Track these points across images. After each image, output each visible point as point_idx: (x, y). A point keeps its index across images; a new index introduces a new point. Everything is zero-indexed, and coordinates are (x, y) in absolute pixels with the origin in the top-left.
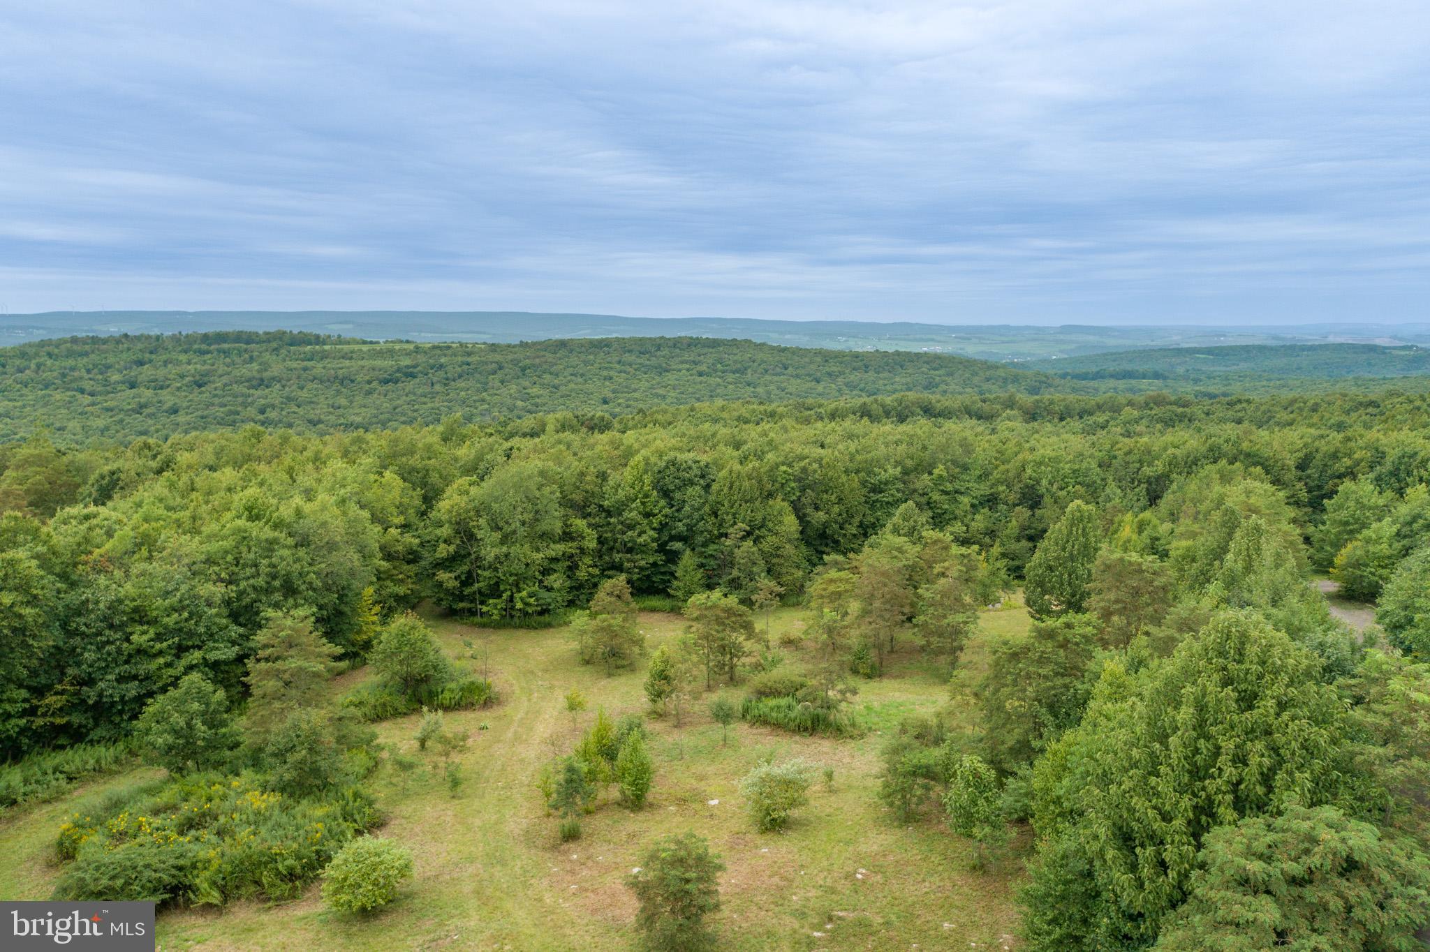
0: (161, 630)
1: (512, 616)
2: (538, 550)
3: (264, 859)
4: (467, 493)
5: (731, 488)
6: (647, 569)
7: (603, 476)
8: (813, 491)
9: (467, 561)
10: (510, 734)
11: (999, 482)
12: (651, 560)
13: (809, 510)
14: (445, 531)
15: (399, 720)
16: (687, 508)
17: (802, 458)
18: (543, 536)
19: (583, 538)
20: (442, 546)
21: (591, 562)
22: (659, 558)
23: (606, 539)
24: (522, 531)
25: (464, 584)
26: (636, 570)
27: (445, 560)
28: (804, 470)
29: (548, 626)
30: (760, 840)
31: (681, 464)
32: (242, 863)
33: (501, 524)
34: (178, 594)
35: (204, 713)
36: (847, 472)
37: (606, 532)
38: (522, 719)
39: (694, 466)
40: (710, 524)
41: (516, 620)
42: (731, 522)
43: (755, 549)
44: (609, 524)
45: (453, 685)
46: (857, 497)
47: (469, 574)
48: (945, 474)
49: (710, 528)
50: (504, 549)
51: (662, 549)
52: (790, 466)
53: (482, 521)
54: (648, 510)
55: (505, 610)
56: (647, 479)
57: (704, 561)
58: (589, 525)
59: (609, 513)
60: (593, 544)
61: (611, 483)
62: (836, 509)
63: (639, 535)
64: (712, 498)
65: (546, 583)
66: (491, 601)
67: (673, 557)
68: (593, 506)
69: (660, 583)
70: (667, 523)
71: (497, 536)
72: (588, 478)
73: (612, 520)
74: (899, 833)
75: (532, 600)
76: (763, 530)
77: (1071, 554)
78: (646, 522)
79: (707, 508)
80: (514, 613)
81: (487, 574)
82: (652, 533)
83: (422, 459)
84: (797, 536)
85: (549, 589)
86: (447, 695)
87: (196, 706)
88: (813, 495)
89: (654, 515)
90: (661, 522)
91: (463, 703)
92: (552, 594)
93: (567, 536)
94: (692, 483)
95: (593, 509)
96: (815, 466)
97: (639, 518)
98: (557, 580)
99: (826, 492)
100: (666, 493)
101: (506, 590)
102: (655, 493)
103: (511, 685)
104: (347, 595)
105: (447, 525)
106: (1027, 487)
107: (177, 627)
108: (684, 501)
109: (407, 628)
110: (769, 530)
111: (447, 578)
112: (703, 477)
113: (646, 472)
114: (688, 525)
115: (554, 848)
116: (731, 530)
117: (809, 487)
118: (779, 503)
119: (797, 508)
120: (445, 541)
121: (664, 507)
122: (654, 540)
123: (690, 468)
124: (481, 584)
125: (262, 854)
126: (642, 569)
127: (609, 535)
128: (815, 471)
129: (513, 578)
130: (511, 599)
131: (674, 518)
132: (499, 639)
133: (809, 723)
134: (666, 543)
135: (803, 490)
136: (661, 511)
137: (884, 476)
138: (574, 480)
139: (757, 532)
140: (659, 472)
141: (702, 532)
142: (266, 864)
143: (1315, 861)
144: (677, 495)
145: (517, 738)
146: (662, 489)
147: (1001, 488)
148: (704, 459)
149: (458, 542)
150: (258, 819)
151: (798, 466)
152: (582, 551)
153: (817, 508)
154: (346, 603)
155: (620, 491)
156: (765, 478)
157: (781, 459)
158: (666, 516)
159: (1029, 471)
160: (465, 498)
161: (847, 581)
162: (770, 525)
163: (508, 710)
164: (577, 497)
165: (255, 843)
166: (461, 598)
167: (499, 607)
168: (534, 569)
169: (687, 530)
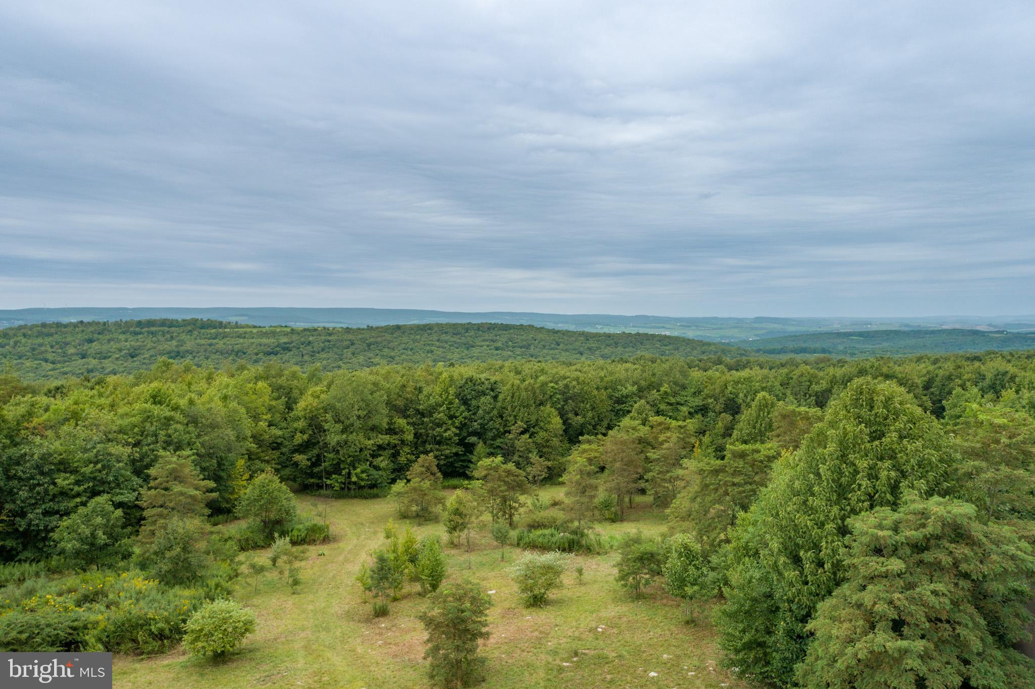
0: (80, 478)
1: (349, 489)
2: (369, 439)
3: (141, 622)
4: (318, 397)
5: (512, 397)
6: (451, 457)
7: (420, 390)
8: (573, 401)
9: (317, 447)
10: (341, 558)
11: (708, 396)
12: (454, 451)
13: (570, 415)
14: (301, 424)
15: (258, 551)
16: (480, 411)
17: (565, 378)
18: (373, 428)
19: (403, 432)
20: (299, 434)
21: (409, 451)
22: (460, 450)
23: (421, 434)
24: (358, 424)
25: (314, 465)
26: (443, 457)
27: (300, 445)
28: (566, 386)
29: (376, 496)
30: (524, 612)
31: (477, 380)
32: (123, 625)
33: (342, 418)
34: (95, 451)
35: (106, 526)
36: (597, 388)
37: (421, 429)
38: (351, 549)
39: (486, 382)
40: (497, 424)
41: (352, 492)
42: (513, 422)
43: (530, 440)
44: (423, 423)
45: (301, 526)
46: (605, 407)
47: (318, 456)
48: (669, 390)
49: (498, 426)
50: (344, 436)
51: (462, 442)
52: (556, 383)
53: (328, 416)
54: (452, 413)
55: (344, 484)
56: (452, 391)
57: (493, 451)
58: (408, 423)
59: (423, 415)
60: (409, 437)
61: (425, 393)
62: (590, 414)
63: (445, 431)
64: (499, 404)
65: (375, 463)
66: (334, 476)
67: (470, 448)
68: (411, 409)
69: (461, 468)
70: (465, 424)
71: (339, 427)
72: (408, 389)
73: (425, 419)
74: (631, 605)
75: (364, 476)
76: (537, 428)
77: (760, 431)
78: (450, 422)
79: (495, 412)
80: (351, 486)
81: (331, 456)
82: (454, 429)
83: (288, 380)
84: (561, 432)
85: (377, 468)
86: (295, 533)
87: (99, 520)
88: (573, 404)
89: (456, 417)
90: (461, 422)
91: (307, 540)
92: (380, 473)
93: (391, 431)
94: (484, 394)
95: (411, 412)
96: (574, 383)
97: (445, 418)
98: (383, 462)
99: (583, 402)
100: (465, 402)
101: (344, 469)
102: (457, 401)
103: (345, 531)
104: (224, 465)
105: (302, 420)
106: (729, 399)
107: (92, 476)
108: (478, 407)
109: (267, 481)
110: (541, 428)
111: (301, 459)
112: (492, 390)
113: (451, 386)
114: (481, 424)
115: (368, 620)
116: (513, 427)
117: (571, 398)
118: (548, 409)
119: (562, 414)
120: (301, 432)
121: (463, 412)
122: (456, 435)
123: (483, 383)
124: (327, 464)
125: (139, 618)
126: (447, 457)
127: (423, 431)
128: (574, 387)
129: (350, 459)
130: (349, 474)
131: (471, 420)
132: (339, 504)
133: (566, 545)
134: (465, 438)
135: (566, 401)
136: (461, 414)
137: (625, 392)
138: (397, 390)
139: (532, 429)
140: (461, 387)
141: (492, 429)
142: (142, 626)
143: (929, 529)
144: (474, 402)
145: (346, 560)
146: (462, 399)
147: (710, 401)
148: (493, 379)
149: (310, 432)
150: (139, 596)
151: (561, 384)
152: (403, 441)
153: (577, 414)
154: (223, 470)
155: (431, 398)
156: (538, 391)
157: (550, 379)
158: (465, 418)
159: (730, 388)
160: (316, 400)
161: (596, 451)
162: (542, 424)
163: (341, 545)
164: (400, 403)
165: (135, 611)
166: (312, 475)
167: (339, 481)
168: (367, 453)
169: (481, 428)
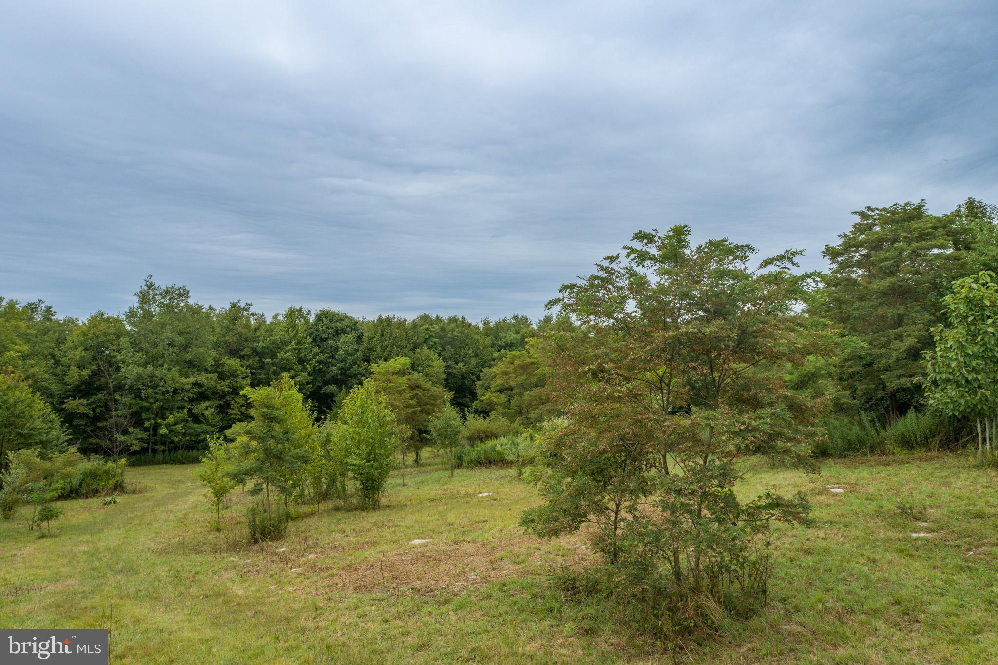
9: (104, 392)
13: (450, 363)
14: (79, 354)
16: (341, 352)
17: (440, 320)
18: (193, 363)
20: (74, 369)
24: (170, 354)
27: (77, 386)
28: (443, 329)
31: (334, 316)
41: (160, 457)
44: (263, 366)
47: (106, 404)
51: (315, 394)
54: (302, 355)
55: (147, 441)
58: (242, 366)
59: (263, 355)
60: (245, 382)
62: (473, 361)
64: (364, 345)
65: (195, 411)
67: (327, 401)
68: (247, 348)
70: (320, 370)
75: (179, 428)
78: (300, 366)
79: (360, 354)
82: (305, 375)
84: (444, 379)
85: (196, 419)
89: (308, 361)
90: (315, 367)
91: (82, 491)
92: (203, 426)
94: (344, 332)
95: (246, 352)
96: (452, 325)
97: (294, 359)
98: (209, 409)
99: (464, 347)
100: (319, 342)
101: (148, 419)
102: (309, 340)
103: (153, 487)
105: (81, 349)
111: (76, 405)
112: (354, 329)
114: (341, 369)
117: (450, 343)
118: (426, 351)
120: (79, 367)
121: (317, 354)
122: (308, 383)
123: (342, 320)
124: (120, 413)
128: (453, 330)
129: (157, 404)
130: (156, 426)
131: (328, 365)
134: (320, 388)
135: (443, 346)
138: (226, 322)
140: (313, 323)
141: (356, 375)
144: (331, 343)
146: (316, 338)
149: (93, 367)
151: (437, 326)
153: (457, 362)
155: (274, 334)
156: (411, 333)
164: (230, 338)
168: (183, 395)
169: (341, 374)
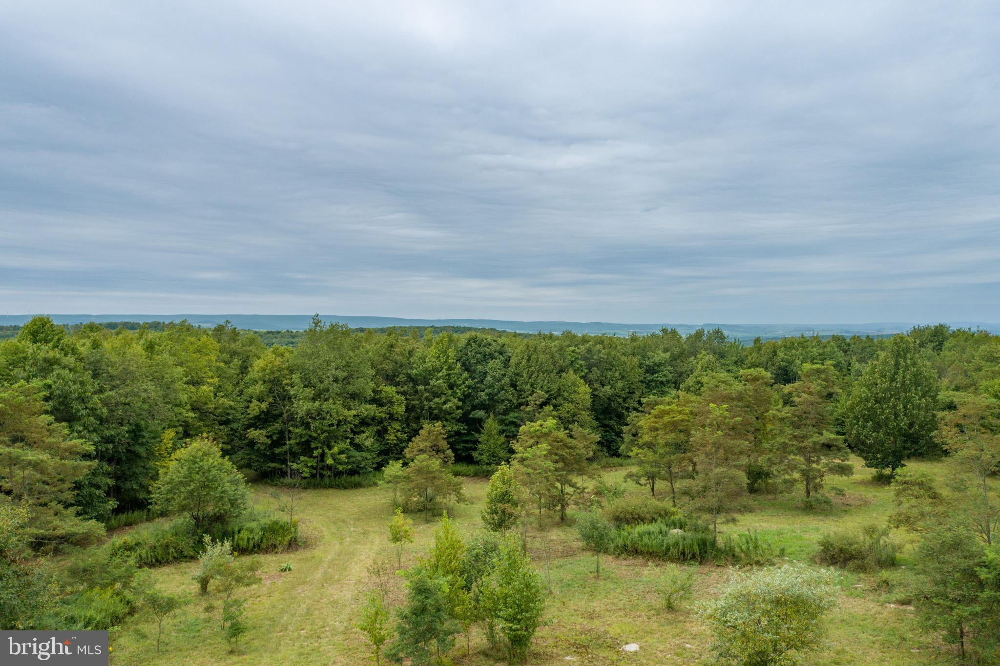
1: (322, 476)
2: (349, 409)
5: (529, 360)
6: (452, 436)
7: (411, 353)
8: (598, 369)
9: (280, 421)
10: (318, 575)
12: (455, 428)
14: (259, 388)
16: (489, 378)
18: (354, 396)
19: (392, 403)
20: (255, 403)
21: (399, 428)
22: (462, 427)
23: (414, 407)
24: (335, 388)
25: (276, 444)
27: (257, 418)
28: (589, 351)
29: (358, 486)
31: (482, 341)
33: (314, 381)
37: (414, 400)
38: (333, 560)
39: (493, 344)
40: (510, 394)
41: (327, 480)
42: (530, 391)
44: (416, 392)
45: (254, 525)
46: (637, 375)
47: (281, 432)
49: (510, 397)
51: (465, 418)
52: (577, 347)
54: (452, 380)
55: (315, 469)
56: (451, 353)
57: (505, 428)
58: (398, 393)
59: (416, 382)
60: (400, 409)
61: (418, 355)
62: (620, 384)
64: (511, 370)
66: (302, 458)
67: (476, 425)
68: (402, 375)
69: (464, 451)
70: (469, 395)
73: (420, 388)
78: (450, 392)
79: (507, 380)
84: (590, 405)
88: (599, 372)
89: (458, 386)
90: (464, 392)
92: (364, 454)
94: (492, 357)
95: (402, 378)
96: (599, 346)
97: (445, 386)
99: (611, 370)
100: (467, 367)
101: (317, 448)
102: (458, 365)
105: (260, 384)
109: (200, 453)
110: (565, 399)
111: (258, 435)
112: (501, 353)
113: (450, 348)
117: (595, 365)
118: (571, 376)
121: (466, 379)
122: (458, 408)
128: (599, 352)
129: (324, 435)
131: (477, 390)
132: (309, 496)
134: (469, 412)
135: (589, 368)
136: (464, 383)
137: (656, 359)
139: (555, 400)
140: (463, 349)
141: (503, 401)
144: (479, 368)
146: (465, 363)
148: (500, 340)
149: (271, 400)
151: (583, 348)
152: (392, 417)
153: (604, 385)
155: (426, 361)
156: (557, 356)
160: (279, 359)
162: (566, 394)
163: (317, 552)
166: (273, 458)
167: (309, 464)
168: (347, 427)
169: (489, 399)
